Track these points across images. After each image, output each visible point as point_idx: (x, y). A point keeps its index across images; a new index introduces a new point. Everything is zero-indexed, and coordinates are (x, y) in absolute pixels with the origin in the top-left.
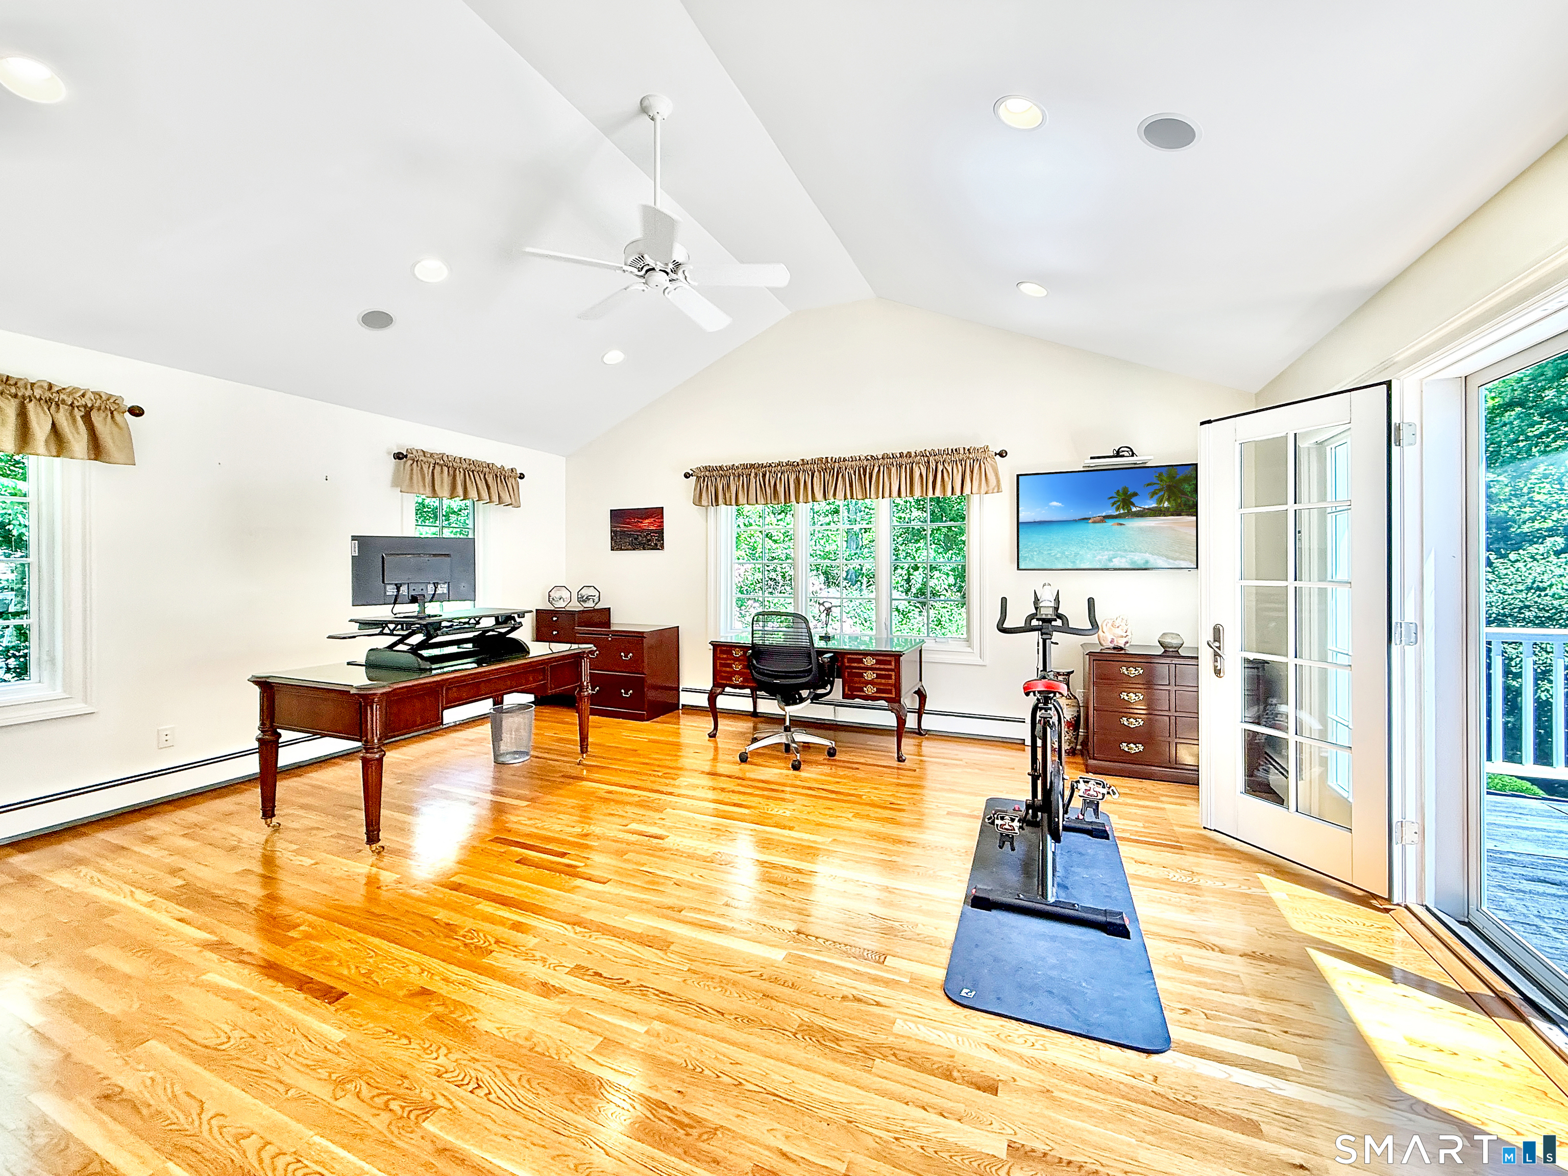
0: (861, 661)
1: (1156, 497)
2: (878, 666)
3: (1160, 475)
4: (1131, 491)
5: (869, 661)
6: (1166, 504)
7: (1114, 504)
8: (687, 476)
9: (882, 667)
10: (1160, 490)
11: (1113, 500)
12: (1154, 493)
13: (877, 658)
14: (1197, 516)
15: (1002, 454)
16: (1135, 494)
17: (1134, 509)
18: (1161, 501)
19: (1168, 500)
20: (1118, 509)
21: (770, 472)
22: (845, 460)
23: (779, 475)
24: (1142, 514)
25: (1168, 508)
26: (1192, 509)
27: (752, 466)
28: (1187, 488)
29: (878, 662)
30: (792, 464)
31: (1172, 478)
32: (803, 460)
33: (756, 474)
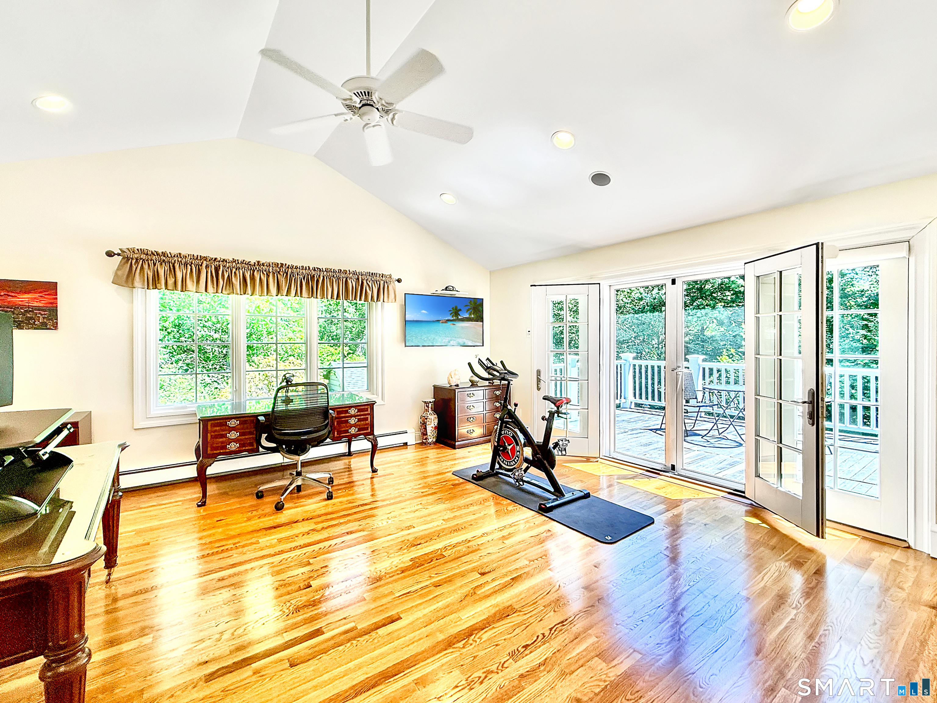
0: (347, 412)
1: (469, 312)
2: (359, 413)
3: (471, 301)
4: (458, 308)
5: (353, 411)
6: (473, 316)
7: (451, 314)
8: (110, 254)
9: (362, 413)
10: (470, 309)
11: (451, 312)
12: (468, 310)
13: (358, 408)
14: (483, 322)
15: (399, 281)
16: (460, 310)
17: (460, 317)
18: (470, 314)
19: (473, 314)
20: (453, 317)
21: (224, 266)
22: (296, 268)
23: (234, 270)
24: (463, 320)
25: (473, 318)
26: (480, 319)
27: (205, 259)
28: (480, 308)
29: (359, 411)
30: (248, 264)
31: (475, 303)
32: (258, 262)
33: (207, 267)
